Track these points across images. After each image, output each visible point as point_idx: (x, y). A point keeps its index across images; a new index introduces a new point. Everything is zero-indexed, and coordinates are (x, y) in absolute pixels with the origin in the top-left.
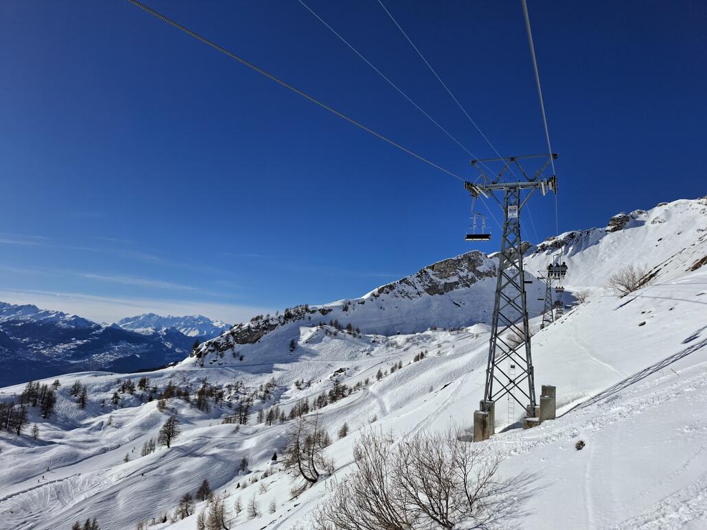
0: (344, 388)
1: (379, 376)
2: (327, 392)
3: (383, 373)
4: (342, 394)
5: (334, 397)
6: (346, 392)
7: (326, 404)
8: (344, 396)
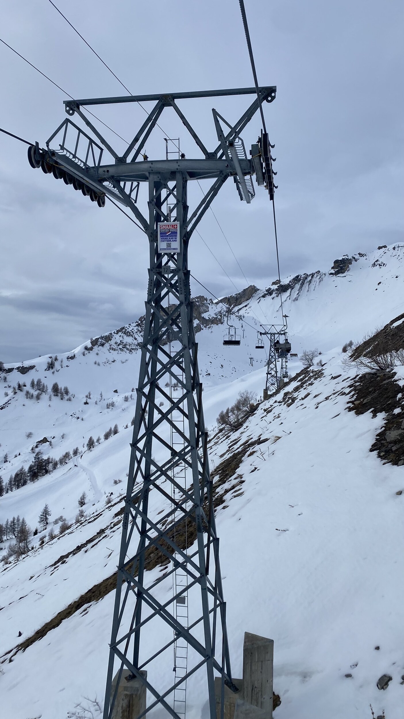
0: (48, 461)
1: (91, 444)
2: (26, 469)
3: (95, 441)
4: (45, 469)
5: (35, 473)
6: (50, 467)
7: (25, 483)
8: (47, 472)
